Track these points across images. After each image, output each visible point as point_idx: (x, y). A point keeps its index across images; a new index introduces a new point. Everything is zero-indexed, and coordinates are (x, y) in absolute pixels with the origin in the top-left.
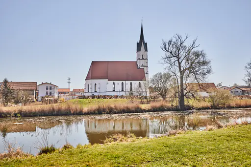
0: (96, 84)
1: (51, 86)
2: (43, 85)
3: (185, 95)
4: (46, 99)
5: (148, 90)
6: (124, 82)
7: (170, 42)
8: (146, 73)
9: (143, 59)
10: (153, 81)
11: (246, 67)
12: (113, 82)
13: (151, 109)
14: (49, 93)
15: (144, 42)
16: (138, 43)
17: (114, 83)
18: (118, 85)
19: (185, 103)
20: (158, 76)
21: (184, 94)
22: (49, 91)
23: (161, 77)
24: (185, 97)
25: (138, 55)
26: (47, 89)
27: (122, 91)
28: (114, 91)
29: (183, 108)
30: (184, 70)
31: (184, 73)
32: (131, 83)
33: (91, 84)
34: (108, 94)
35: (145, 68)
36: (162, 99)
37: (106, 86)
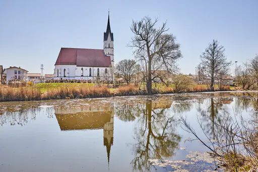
0: (65, 70)
1: (20, 70)
2: (11, 69)
3: (153, 80)
4: (13, 82)
5: (114, 76)
6: (92, 68)
7: (140, 24)
8: (112, 61)
9: (109, 47)
10: (119, 67)
11: (201, 57)
12: (81, 67)
13: (120, 93)
14: (18, 77)
15: (110, 33)
16: (105, 33)
17: (82, 69)
18: (86, 70)
19: (153, 88)
20: (123, 62)
21: (152, 78)
22: (17, 75)
23: (126, 63)
24: (152, 81)
25: (105, 44)
26: (16, 73)
27: (90, 76)
28: (82, 76)
29: (150, 92)
30: (153, 55)
31: (152, 57)
32: (98, 69)
33: (60, 69)
34: (76, 78)
35: (111, 56)
36: (126, 84)
37: (74, 71)
